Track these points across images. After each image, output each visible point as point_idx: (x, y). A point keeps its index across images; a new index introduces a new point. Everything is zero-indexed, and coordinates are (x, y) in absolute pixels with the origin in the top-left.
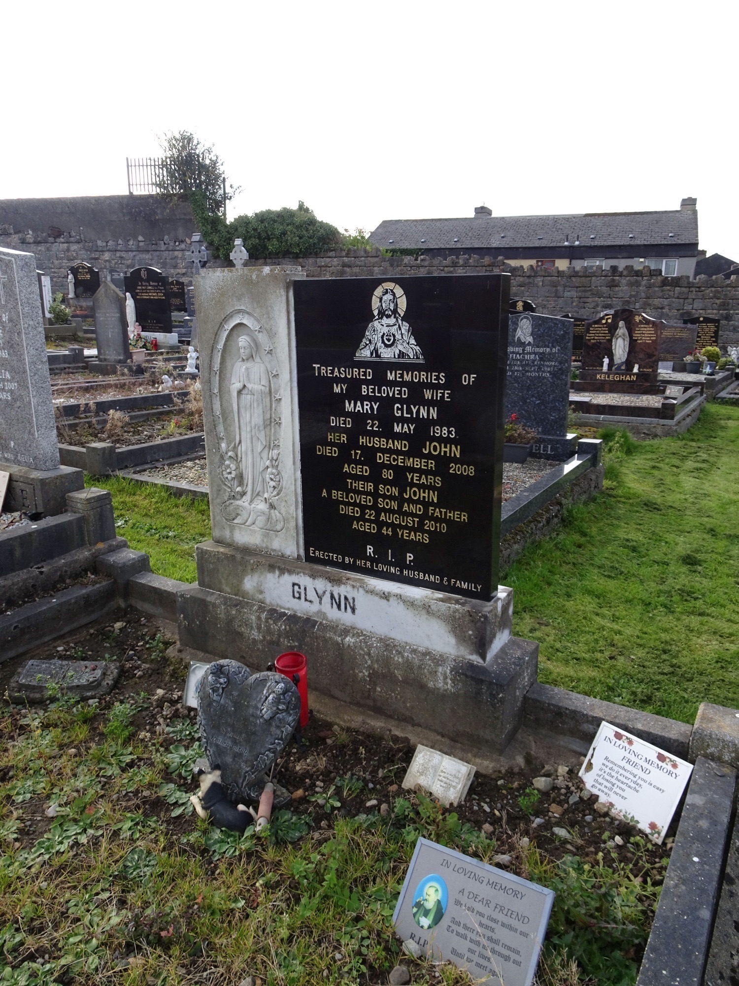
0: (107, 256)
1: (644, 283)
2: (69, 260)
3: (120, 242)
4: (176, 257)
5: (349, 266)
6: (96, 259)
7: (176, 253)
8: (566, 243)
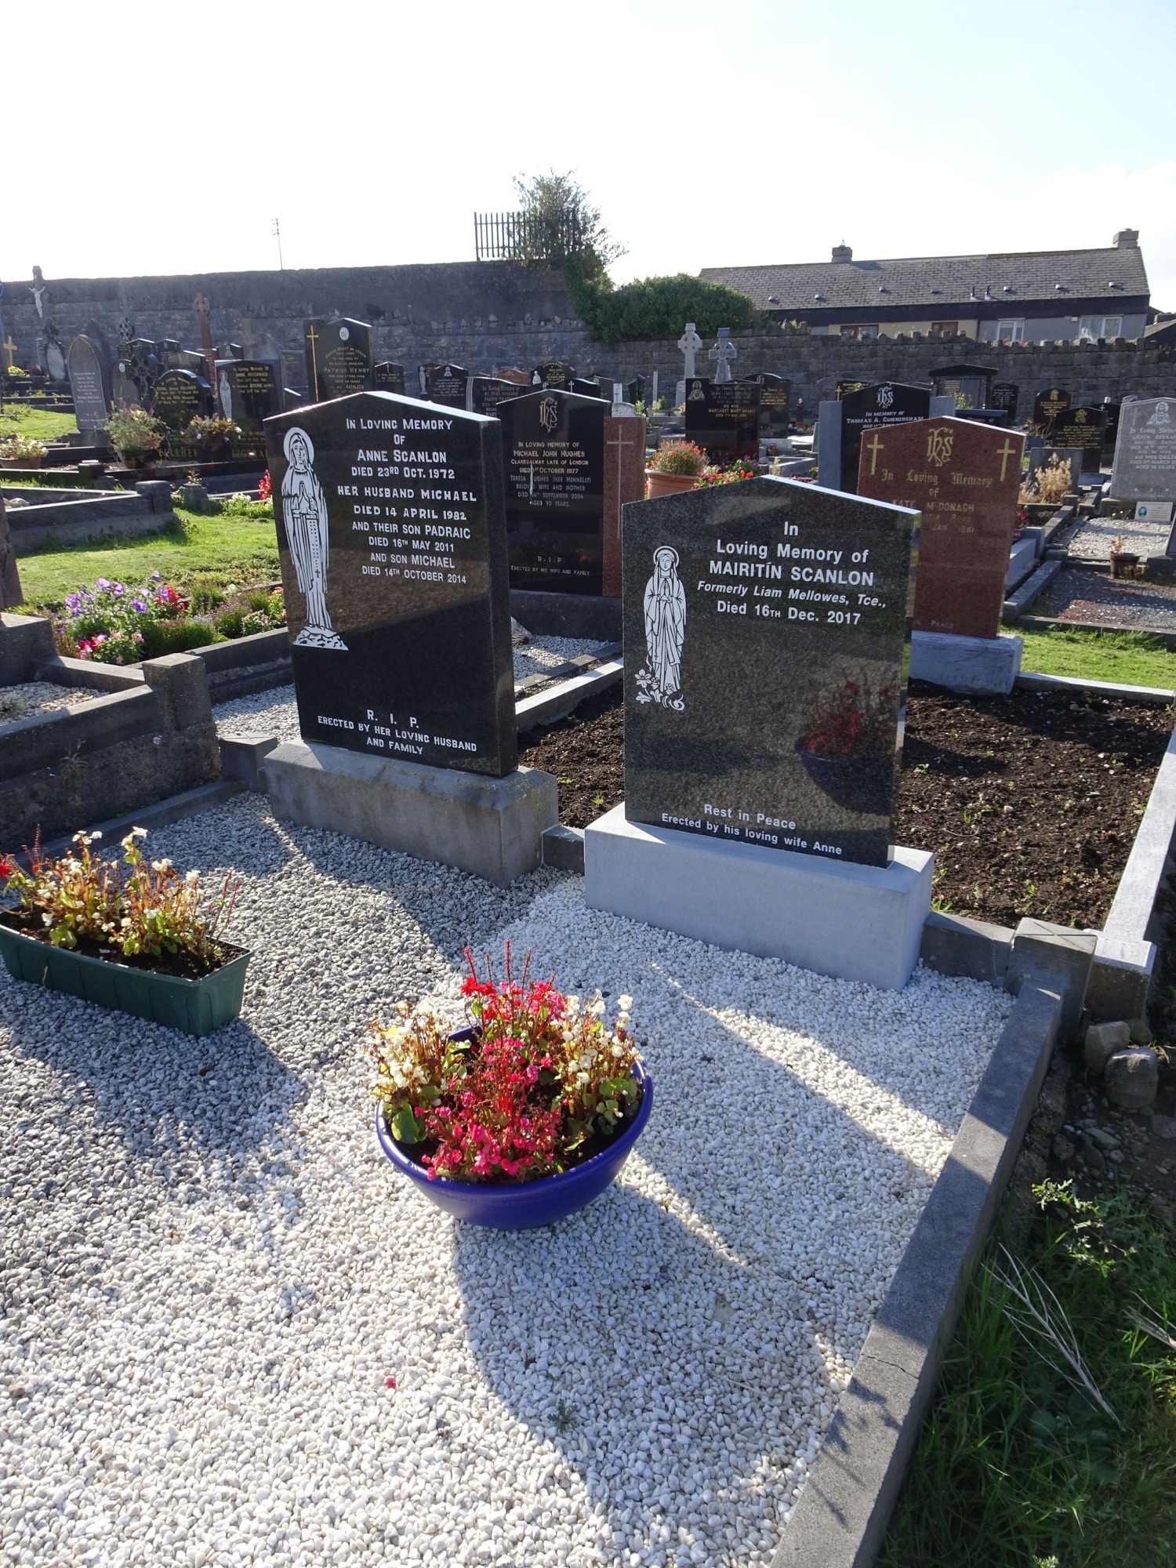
0: (444, 342)
1: (1136, 359)
2: (391, 347)
3: (463, 322)
4: (541, 341)
5: (770, 348)
6: (430, 346)
7: (540, 336)
8: (973, 299)
